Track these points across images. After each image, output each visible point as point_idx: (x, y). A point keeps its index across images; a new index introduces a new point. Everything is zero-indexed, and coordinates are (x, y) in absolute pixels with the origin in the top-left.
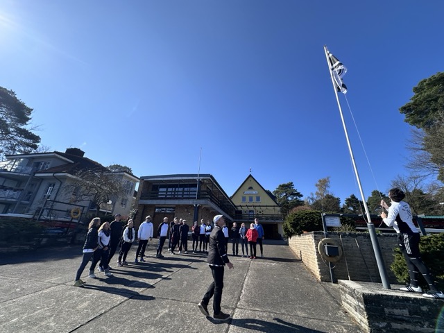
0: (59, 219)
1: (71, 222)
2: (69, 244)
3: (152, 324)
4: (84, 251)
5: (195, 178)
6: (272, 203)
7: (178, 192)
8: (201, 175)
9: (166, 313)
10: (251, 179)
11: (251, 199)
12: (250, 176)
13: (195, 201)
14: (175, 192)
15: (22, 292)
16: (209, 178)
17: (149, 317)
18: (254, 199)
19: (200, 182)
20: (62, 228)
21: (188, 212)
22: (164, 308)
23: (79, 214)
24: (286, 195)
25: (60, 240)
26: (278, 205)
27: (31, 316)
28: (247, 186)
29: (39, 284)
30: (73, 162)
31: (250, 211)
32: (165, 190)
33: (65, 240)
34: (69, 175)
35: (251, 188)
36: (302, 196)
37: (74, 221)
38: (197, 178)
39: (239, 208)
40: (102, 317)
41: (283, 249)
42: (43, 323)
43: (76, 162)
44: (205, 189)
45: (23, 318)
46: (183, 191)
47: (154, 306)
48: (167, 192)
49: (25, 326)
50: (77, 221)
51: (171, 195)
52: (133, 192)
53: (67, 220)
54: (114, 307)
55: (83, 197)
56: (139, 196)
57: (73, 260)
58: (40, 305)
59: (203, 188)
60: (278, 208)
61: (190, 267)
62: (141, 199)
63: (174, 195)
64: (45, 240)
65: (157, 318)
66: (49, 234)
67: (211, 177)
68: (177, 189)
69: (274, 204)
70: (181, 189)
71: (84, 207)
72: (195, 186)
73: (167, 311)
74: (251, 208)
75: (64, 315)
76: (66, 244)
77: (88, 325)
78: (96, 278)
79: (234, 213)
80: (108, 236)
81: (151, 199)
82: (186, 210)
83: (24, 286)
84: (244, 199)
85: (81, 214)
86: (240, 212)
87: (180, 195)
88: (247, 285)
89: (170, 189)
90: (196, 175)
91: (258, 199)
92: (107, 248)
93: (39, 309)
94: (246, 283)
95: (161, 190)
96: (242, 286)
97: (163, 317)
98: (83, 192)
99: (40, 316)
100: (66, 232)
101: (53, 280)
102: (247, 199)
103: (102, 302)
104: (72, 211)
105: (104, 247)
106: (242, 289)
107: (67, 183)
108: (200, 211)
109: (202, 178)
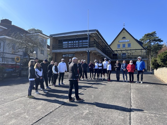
0: (10, 63)
1: (16, 65)
2: (18, 77)
3: (82, 118)
4: (30, 80)
5: (86, 33)
6: (139, 47)
7: (75, 43)
8: (90, 31)
9: (88, 113)
10: (124, 31)
11: (124, 46)
12: (124, 29)
13: (87, 49)
14: (73, 43)
15: (5, 100)
16: (96, 32)
17: (78, 114)
18: (127, 46)
19: (90, 36)
20: (12, 68)
21: (83, 56)
22: (86, 109)
23: (20, 60)
24: (150, 42)
25: (13, 74)
26: (144, 49)
27: (15, 112)
28: (121, 36)
29: (12, 97)
30: (6, 28)
31: (123, 54)
32: (67, 42)
33: (16, 74)
34: (7, 37)
35: (124, 38)
36: (162, 41)
37: (17, 64)
38: (87, 33)
39: (116, 52)
40: (52, 114)
41: (150, 76)
42: (22, 116)
43: (8, 28)
44: (93, 40)
45: (11, 113)
46: (79, 43)
47: (79, 109)
48: (68, 44)
49: (14, 117)
50: (19, 64)
51: (71, 46)
52: (47, 45)
53: (14, 63)
54: (56, 109)
55: (19, 50)
56: (51, 48)
57: (24, 85)
58: (17, 107)
59: (92, 40)
60: (144, 51)
61: (92, 87)
62: (53, 49)
63: (73, 45)
64: (6, 75)
65: (83, 115)
66: (7, 71)
67: (97, 31)
68: (75, 42)
69: (141, 48)
70: (77, 42)
71: (21, 55)
72: (86, 39)
73: (88, 111)
74: (124, 52)
75: (31, 112)
76: (17, 77)
77: (46, 117)
78: (40, 94)
79: (112, 55)
80: (41, 71)
81: (59, 49)
82: (82, 55)
83: (5, 98)
84: (119, 46)
85: (21, 60)
86: (116, 55)
87: (77, 45)
88: (133, 98)
89: (70, 42)
90: (86, 31)
91: (129, 45)
92: (41, 78)
93: (17, 109)
94: (132, 97)
95: (64, 43)
96: (131, 99)
97: (87, 114)
98: (18, 47)
99: (19, 112)
100: (15, 70)
101: (18, 94)
102: (121, 46)
103: (48, 106)
104: (15, 58)
105: (40, 77)
106: (131, 100)
107: (7, 42)
108: (91, 55)
109: (90, 33)
